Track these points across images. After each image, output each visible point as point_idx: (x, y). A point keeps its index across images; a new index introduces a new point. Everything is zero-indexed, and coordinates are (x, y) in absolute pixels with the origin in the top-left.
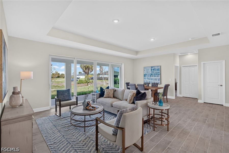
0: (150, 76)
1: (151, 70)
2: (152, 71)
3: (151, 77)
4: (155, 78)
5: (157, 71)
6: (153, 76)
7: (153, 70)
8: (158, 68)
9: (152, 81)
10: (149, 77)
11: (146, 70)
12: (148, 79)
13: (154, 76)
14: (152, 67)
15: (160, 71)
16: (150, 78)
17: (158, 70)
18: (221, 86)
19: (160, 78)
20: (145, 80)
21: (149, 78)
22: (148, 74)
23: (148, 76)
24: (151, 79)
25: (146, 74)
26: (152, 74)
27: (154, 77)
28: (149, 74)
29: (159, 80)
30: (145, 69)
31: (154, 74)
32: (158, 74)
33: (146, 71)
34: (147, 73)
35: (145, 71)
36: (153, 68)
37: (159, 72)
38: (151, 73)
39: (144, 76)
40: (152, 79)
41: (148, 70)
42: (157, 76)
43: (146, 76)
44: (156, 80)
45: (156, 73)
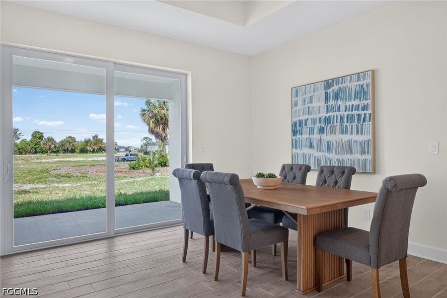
0: (322, 130)
1: (326, 97)
2: (332, 103)
3: (324, 136)
4: (346, 138)
5: (357, 102)
6: (333, 131)
7: (336, 96)
8: (361, 83)
9: (328, 155)
10: (316, 136)
11: (300, 99)
12: (311, 146)
13: (338, 129)
14: (328, 84)
15: (370, 102)
16: (320, 142)
17: (361, 93)
19: (370, 137)
20: (298, 151)
21: (315, 144)
22: (309, 123)
23: (312, 131)
24: (324, 146)
25: (301, 122)
26: (328, 121)
27: (339, 136)
28: (314, 121)
29: (363, 153)
30: (297, 96)
31: (342, 118)
32: (359, 115)
33: (300, 106)
34: (303, 118)
35: (296, 105)
36: (335, 88)
37: (365, 108)
38: (323, 114)
39: (294, 133)
40: (329, 148)
41: (311, 102)
42: (355, 130)
43: (302, 134)
44: (350, 150)
45: (350, 113)
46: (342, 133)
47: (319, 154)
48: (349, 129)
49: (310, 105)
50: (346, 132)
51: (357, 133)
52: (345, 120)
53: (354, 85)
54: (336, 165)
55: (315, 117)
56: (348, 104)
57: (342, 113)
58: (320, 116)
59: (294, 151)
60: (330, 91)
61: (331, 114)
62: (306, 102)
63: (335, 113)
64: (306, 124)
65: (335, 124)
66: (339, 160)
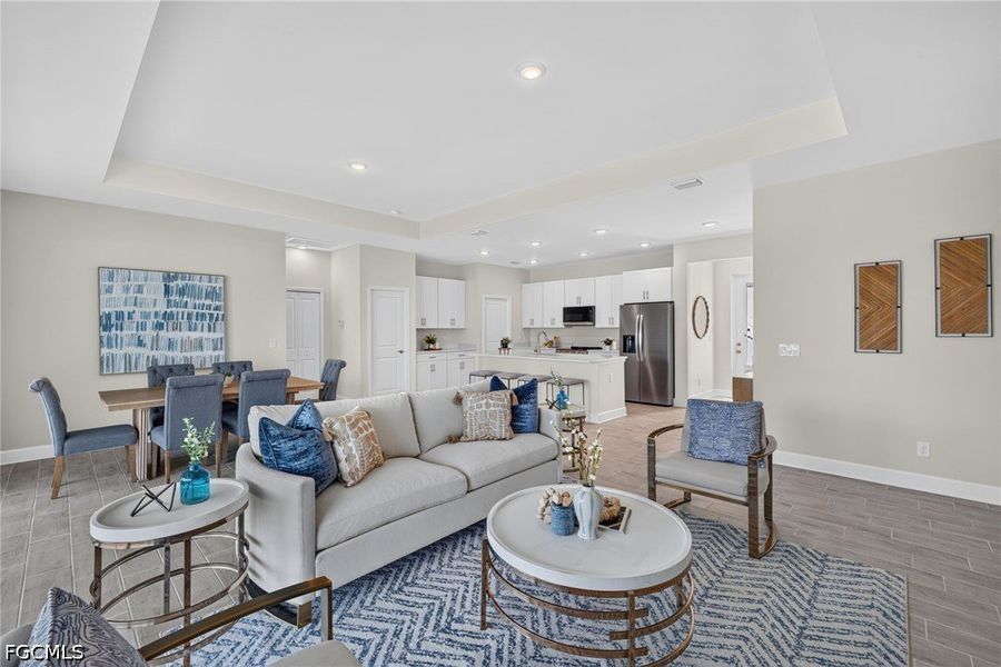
0: (159, 326)
1: (167, 291)
2: (175, 298)
3: (163, 333)
4: (194, 335)
5: (208, 302)
6: (177, 328)
7: (182, 292)
8: (214, 285)
9: (170, 354)
10: (149, 334)
11: (117, 286)
12: (140, 343)
13: (185, 326)
14: (169, 277)
15: (222, 303)
16: (156, 340)
17: (212, 294)
18: (401, 352)
19: (223, 335)
20: (114, 350)
21: (148, 341)
22: (136, 316)
23: (143, 327)
24: (163, 344)
25: (120, 315)
26: (169, 316)
27: (185, 334)
28: (146, 316)
29: (215, 349)
30: (111, 278)
31: (189, 315)
32: (211, 315)
33: (118, 292)
34: (126, 310)
35: (109, 290)
36: (180, 283)
37: (217, 308)
38: (162, 308)
39: (107, 327)
40: (171, 345)
41: (140, 292)
42: (206, 328)
43: (122, 329)
44: (201, 347)
45: (200, 311)
46: (190, 330)
47: (155, 353)
48: (199, 327)
49: (139, 295)
50: (195, 329)
51: (209, 330)
52: (194, 318)
53: (205, 284)
54: (182, 363)
55: (147, 310)
56: (197, 302)
57: (190, 309)
58: (157, 309)
59: (105, 351)
60: (171, 284)
61: (174, 309)
62: (132, 291)
63: (181, 310)
64: (130, 317)
65: (180, 320)
66: (186, 358)
